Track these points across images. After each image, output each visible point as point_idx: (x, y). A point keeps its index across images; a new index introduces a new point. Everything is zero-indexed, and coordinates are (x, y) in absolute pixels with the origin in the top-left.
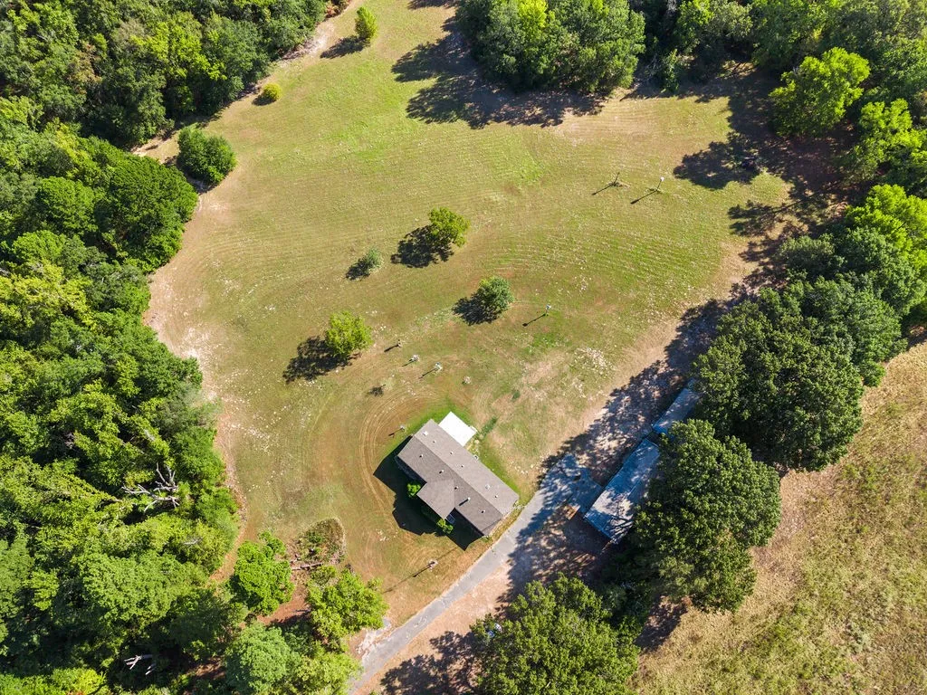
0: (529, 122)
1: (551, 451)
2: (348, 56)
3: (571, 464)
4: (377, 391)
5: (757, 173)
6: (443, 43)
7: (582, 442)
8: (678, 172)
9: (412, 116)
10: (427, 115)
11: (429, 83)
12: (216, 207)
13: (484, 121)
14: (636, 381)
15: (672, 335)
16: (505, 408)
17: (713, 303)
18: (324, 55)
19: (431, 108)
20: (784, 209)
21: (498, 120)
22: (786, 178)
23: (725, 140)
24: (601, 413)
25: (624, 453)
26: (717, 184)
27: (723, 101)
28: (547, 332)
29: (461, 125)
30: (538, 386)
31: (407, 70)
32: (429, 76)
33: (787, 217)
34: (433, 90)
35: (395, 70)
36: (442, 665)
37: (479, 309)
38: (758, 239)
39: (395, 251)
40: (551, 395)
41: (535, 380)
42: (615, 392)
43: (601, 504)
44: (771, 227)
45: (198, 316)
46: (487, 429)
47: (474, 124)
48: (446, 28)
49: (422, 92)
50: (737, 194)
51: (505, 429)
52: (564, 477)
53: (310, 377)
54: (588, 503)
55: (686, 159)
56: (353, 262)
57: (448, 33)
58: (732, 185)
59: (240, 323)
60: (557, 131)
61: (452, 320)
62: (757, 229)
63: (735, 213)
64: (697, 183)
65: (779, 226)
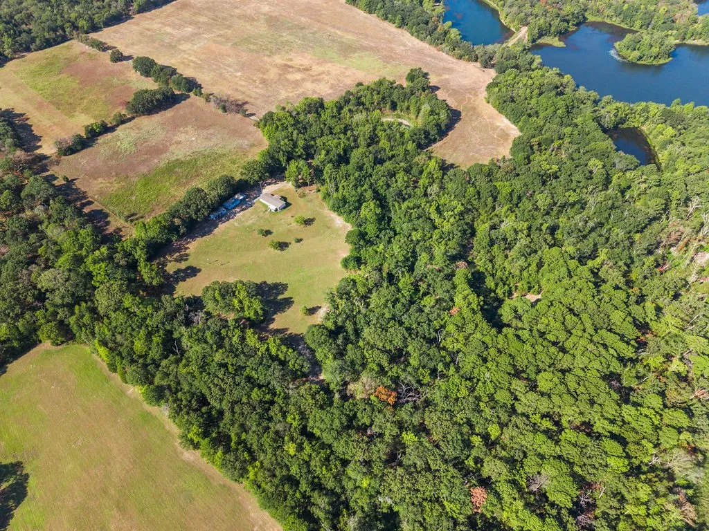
1: (251, 208)
2: (312, 307)
3: (246, 206)
5: (174, 272)
6: (275, 313)
7: (243, 210)
8: (199, 271)
9: (286, 284)
10: (281, 285)
11: (280, 297)
13: (261, 284)
14: (228, 221)
15: (215, 230)
16: (261, 215)
18: (320, 307)
19: (280, 288)
20: (170, 261)
21: (257, 284)
22: (166, 271)
23: (180, 282)
24: (238, 215)
25: (234, 208)
26: (188, 268)
28: (250, 229)
29: (269, 282)
30: (252, 218)
31: (288, 302)
32: (281, 299)
33: (171, 259)
34: (278, 295)
35: (293, 302)
36: (277, 181)
37: (268, 233)
38: (183, 253)
39: (290, 246)
40: (250, 217)
41: (253, 220)
42: (233, 218)
43: (241, 197)
44: (177, 256)
46: (266, 210)
47: (265, 283)
48: (274, 319)
49: (283, 294)
50: (183, 265)
51: (262, 211)
52: (249, 204)
54: (244, 199)
55: (195, 275)
56: (301, 242)
57: (273, 317)
58: (184, 267)
59: (329, 228)
61: (274, 230)
62: (181, 256)
63: (186, 260)
64: (195, 268)
65: (174, 257)
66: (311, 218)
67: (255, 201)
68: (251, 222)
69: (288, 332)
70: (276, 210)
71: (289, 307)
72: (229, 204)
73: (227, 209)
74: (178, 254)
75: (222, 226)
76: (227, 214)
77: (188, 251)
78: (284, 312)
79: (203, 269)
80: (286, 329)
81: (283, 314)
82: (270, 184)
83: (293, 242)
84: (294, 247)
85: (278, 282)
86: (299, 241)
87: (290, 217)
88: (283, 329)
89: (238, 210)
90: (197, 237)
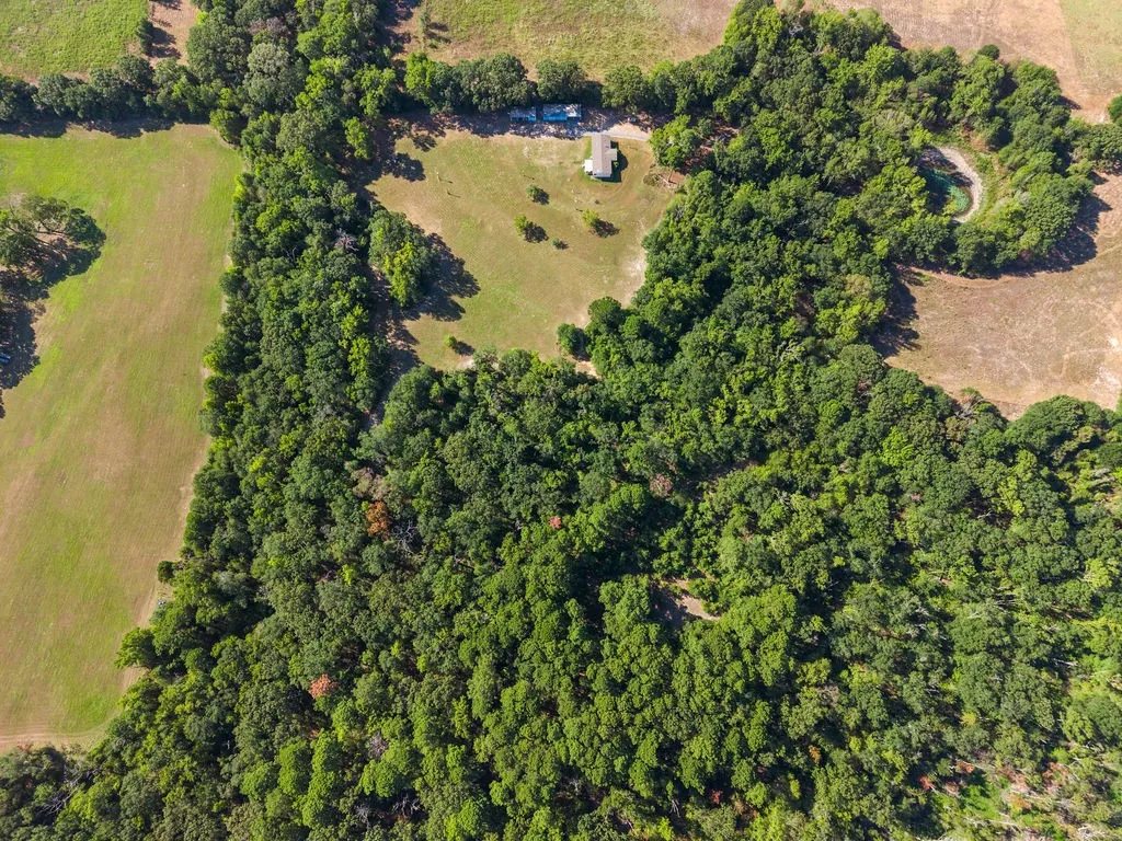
0: (444, 244)
1: (569, 141)
2: (469, 344)
3: (567, 133)
4: (597, 202)
5: (399, 154)
6: (428, 312)
7: (557, 135)
8: (422, 178)
9: (478, 289)
10: (473, 284)
11: (456, 298)
12: (583, 319)
13: (457, 260)
14: (524, 135)
15: (496, 136)
16: (567, 163)
17: (473, 133)
19: (468, 285)
20: (411, 136)
21: (452, 256)
22: (394, 144)
23: (391, 174)
24: (543, 137)
25: (551, 123)
26: (418, 164)
27: (369, 188)
28: (530, 170)
29: (465, 268)
30: (552, 159)
31: (455, 312)
32: (452, 301)
33: (414, 133)
34: (457, 292)
35: (460, 317)
36: (650, 126)
37: (541, 197)
38: (433, 136)
39: (543, 242)
40: (551, 154)
41: (550, 162)
42: (533, 138)
43: (573, 114)
44: (423, 135)
45: (626, 278)
46: (579, 163)
47: (462, 263)
48: (418, 317)
49: (462, 296)
50: (415, 154)
51: (575, 158)
52: (573, 133)
53: (611, 225)
54: (576, 119)
55: (413, 180)
56: (561, 250)
57: (421, 314)
58: (413, 158)
59: (615, 262)
60: (439, 232)
61: (552, 201)
62: (427, 139)
63: (426, 149)
64: (422, 170)
65: (420, 133)
66: (615, 226)
67: (587, 134)
68: (544, 162)
69: (413, 347)
70: (590, 174)
71: (449, 320)
72: (548, 112)
73: (539, 117)
74: (426, 133)
75: (509, 137)
76: (533, 123)
77: (439, 139)
78: (438, 319)
79: (427, 180)
80: (415, 341)
81: (434, 321)
83: (552, 241)
84: (545, 248)
85: (475, 277)
86: (561, 246)
87: (593, 200)
88: (413, 338)
89: (552, 129)
90: (469, 128)
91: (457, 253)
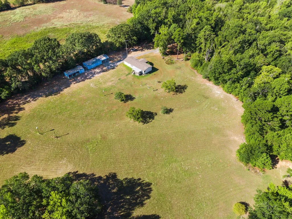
0: (84, 175)
1: (113, 70)
3: (108, 68)
9: (149, 184)
10: (140, 184)
13: (108, 178)
14: (83, 81)
15: (65, 90)
16: (123, 77)
21: (100, 178)
24: (96, 75)
26: (10, 138)
28: (105, 91)
30: (112, 81)
36: (143, 49)
37: (127, 98)
38: (13, 115)
39: (156, 117)
40: (109, 79)
42: (90, 79)
43: (104, 58)
44: (4, 119)
45: (222, 101)
47: (114, 176)
50: (4, 133)
52: (111, 66)
56: (171, 114)
59: (206, 98)
61: (136, 96)
62: (9, 119)
63: (13, 125)
64: (19, 138)
66: (182, 84)
67: (118, 64)
68: (110, 84)
70: (141, 73)
72: (88, 63)
73: (86, 69)
74: (6, 116)
75: (74, 86)
76: (84, 73)
77: (20, 114)
79: (29, 142)
82: (136, 50)
83: (160, 112)
84: (161, 118)
85: (136, 177)
86: (168, 111)
87: (156, 82)
89: (97, 70)
90: (41, 96)
91: (101, 172)
